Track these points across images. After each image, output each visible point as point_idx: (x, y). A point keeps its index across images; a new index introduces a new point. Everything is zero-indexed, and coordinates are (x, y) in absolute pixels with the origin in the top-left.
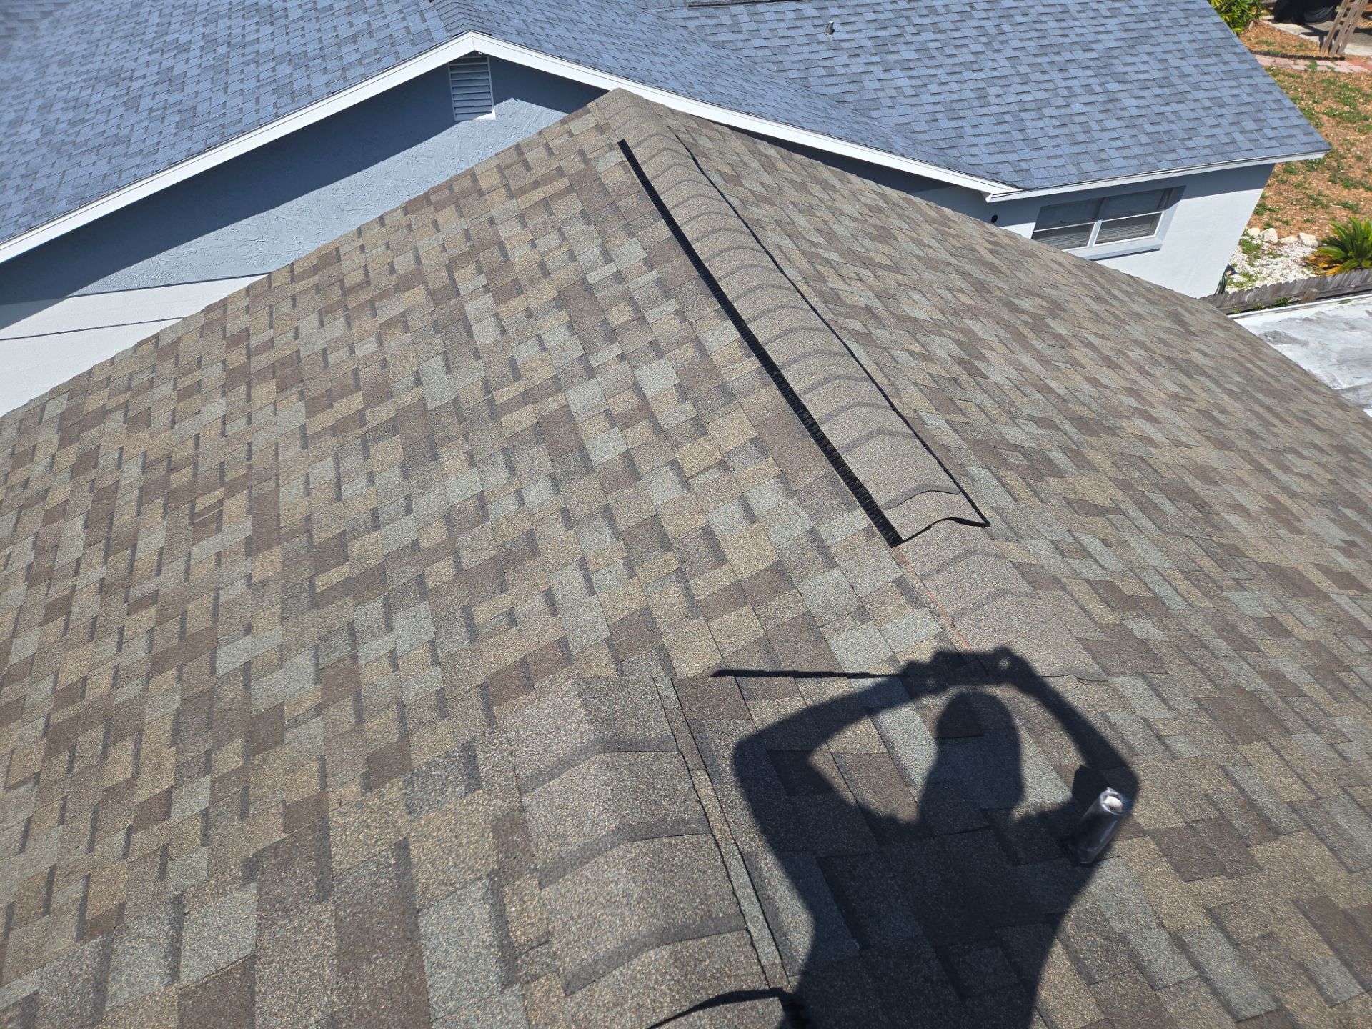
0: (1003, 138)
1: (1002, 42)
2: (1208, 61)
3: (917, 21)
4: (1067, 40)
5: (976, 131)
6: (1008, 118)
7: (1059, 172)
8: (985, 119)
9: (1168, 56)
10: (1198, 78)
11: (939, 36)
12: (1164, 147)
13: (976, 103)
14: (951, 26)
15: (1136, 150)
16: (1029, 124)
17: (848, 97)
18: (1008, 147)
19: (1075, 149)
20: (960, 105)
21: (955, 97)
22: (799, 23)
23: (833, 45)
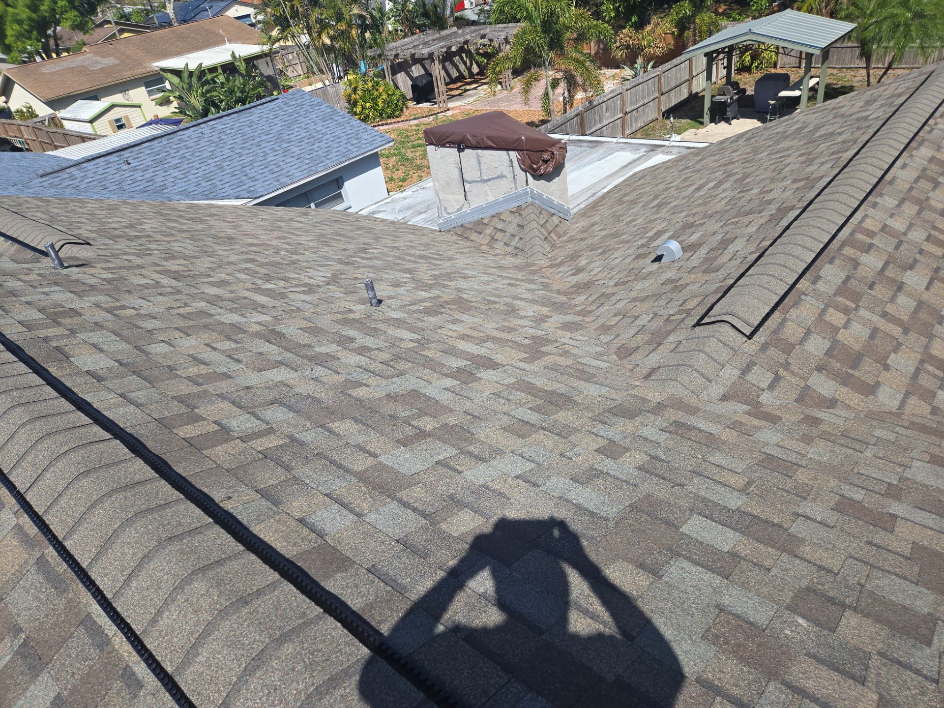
0: (238, 181)
1: (223, 143)
2: (328, 122)
3: (175, 147)
4: (256, 133)
5: (223, 182)
6: (236, 172)
7: (270, 186)
8: (225, 176)
9: (308, 126)
10: (325, 130)
11: (189, 150)
12: (317, 162)
13: (218, 171)
14: (195, 144)
15: (305, 167)
16: (248, 172)
17: (148, 189)
18: (241, 184)
19: (275, 175)
20: (211, 174)
21: (206, 172)
22: (109, 166)
23: (132, 169)
